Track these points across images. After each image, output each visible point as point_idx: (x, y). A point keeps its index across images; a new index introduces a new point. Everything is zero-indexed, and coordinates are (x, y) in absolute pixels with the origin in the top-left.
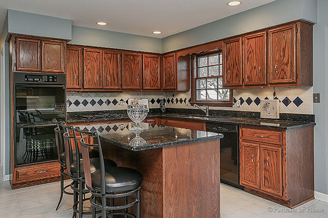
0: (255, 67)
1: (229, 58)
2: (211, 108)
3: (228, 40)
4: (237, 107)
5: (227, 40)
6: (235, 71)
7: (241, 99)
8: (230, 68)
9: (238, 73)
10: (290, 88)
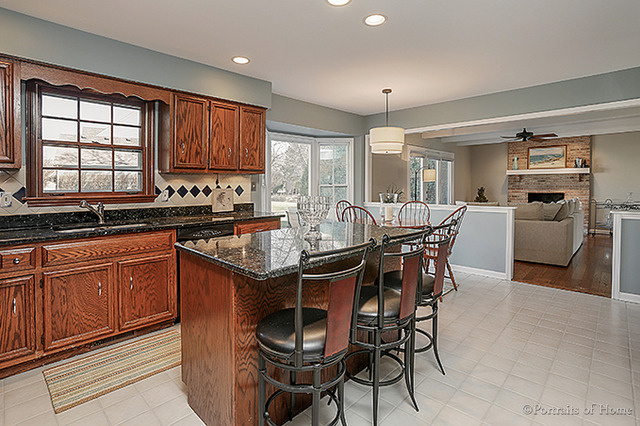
0: (224, 147)
1: (185, 124)
2: (107, 207)
3: (185, 96)
4: (162, 201)
5: (183, 96)
6: (194, 146)
7: (169, 188)
8: (185, 139)
9: (199, 150)
10: (232, 175)
